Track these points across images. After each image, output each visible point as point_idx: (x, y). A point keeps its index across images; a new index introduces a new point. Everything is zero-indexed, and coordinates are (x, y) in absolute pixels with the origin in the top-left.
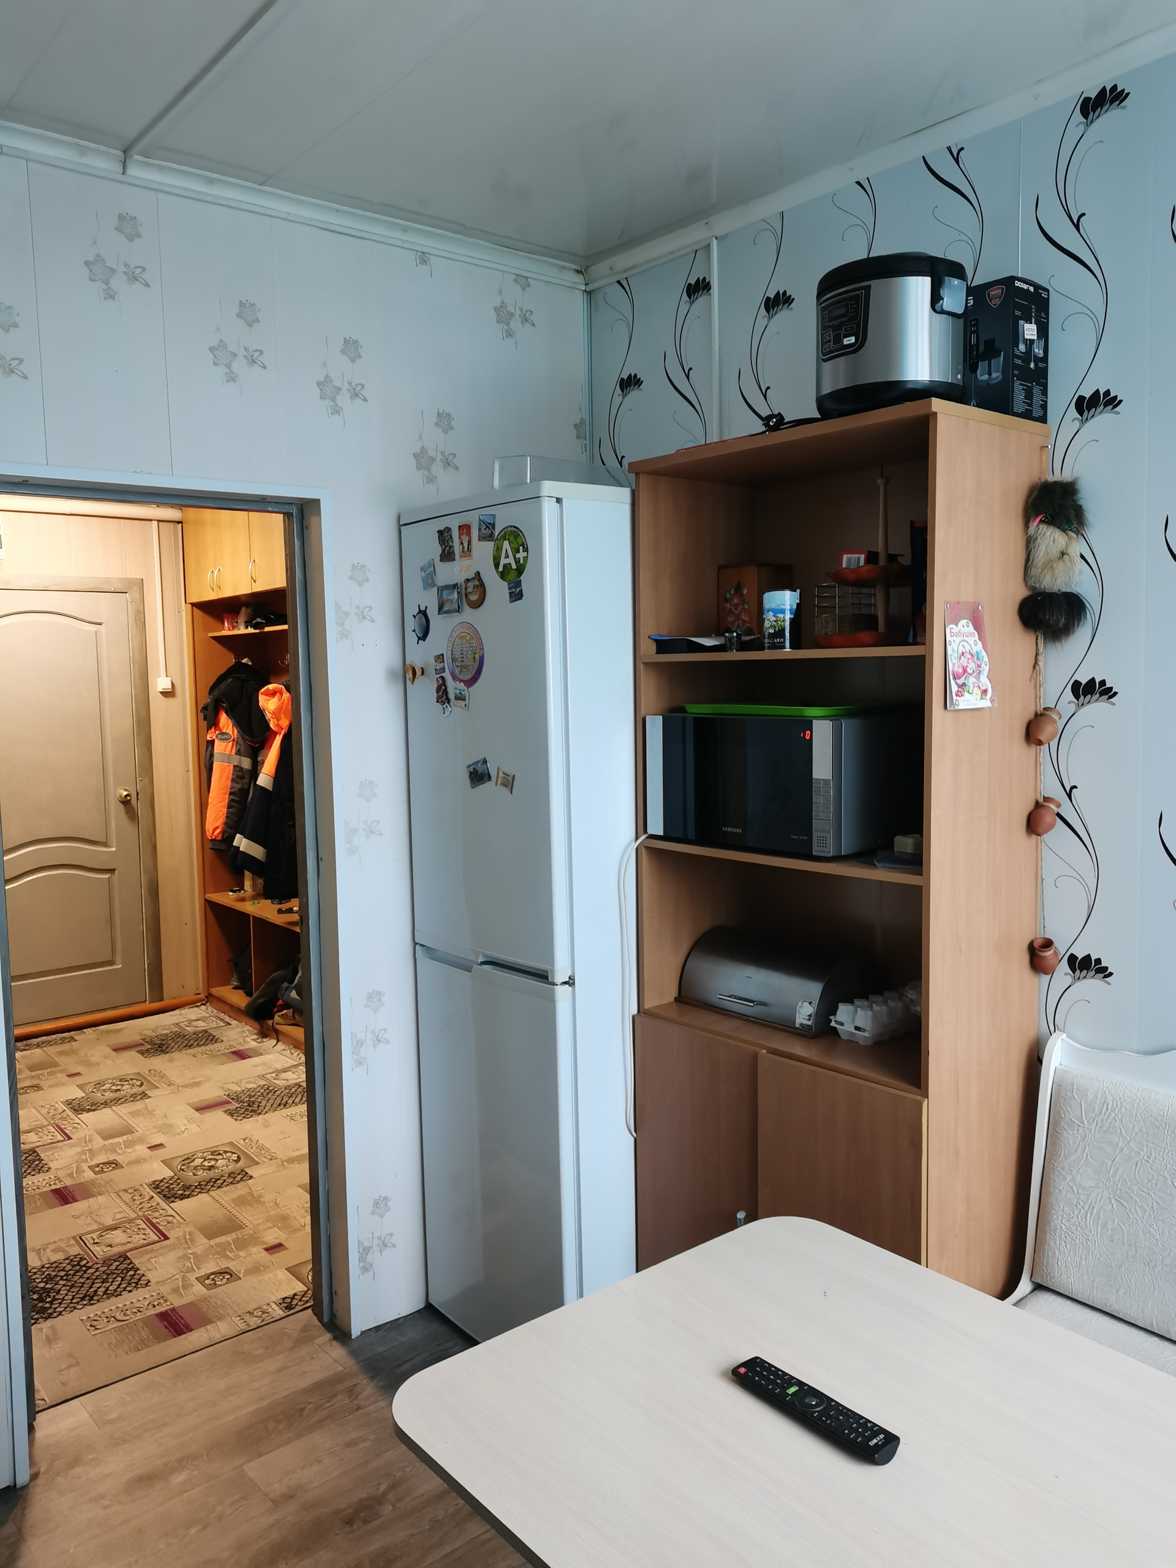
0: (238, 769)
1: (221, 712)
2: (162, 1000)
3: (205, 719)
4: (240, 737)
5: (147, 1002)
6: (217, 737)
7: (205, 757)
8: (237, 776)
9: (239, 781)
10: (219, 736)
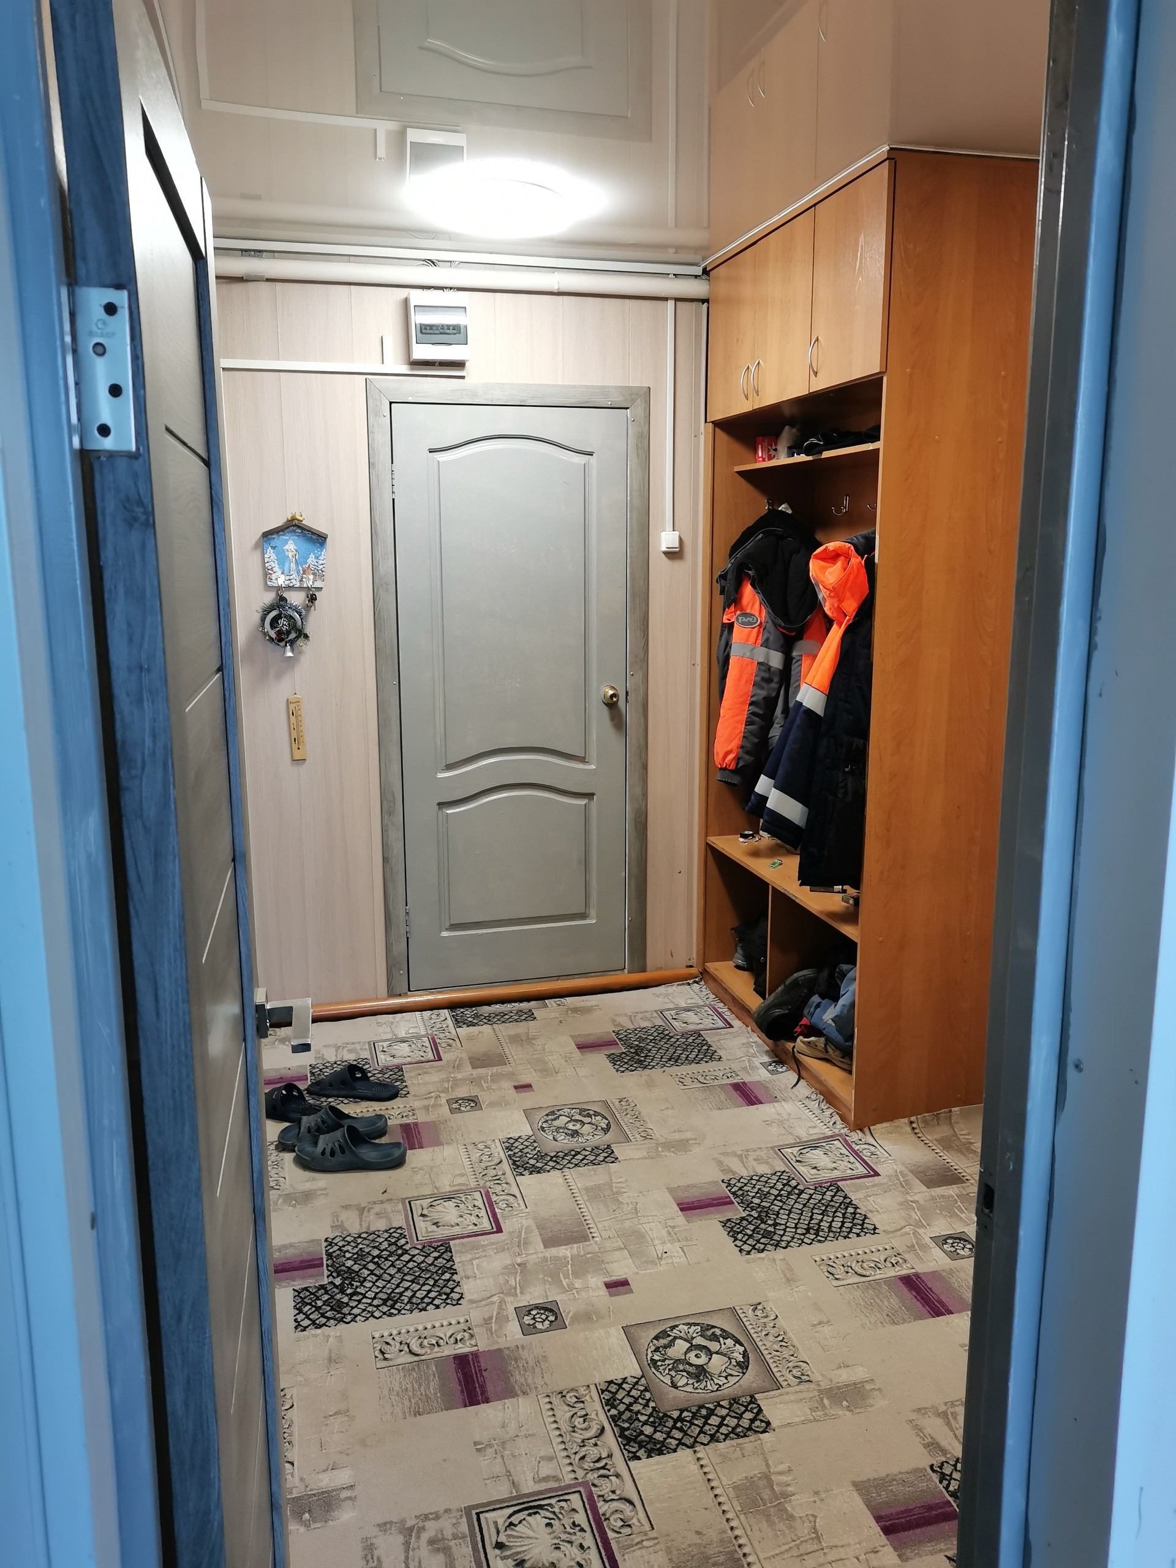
0: (763, 668)
1: (745, 582)
2: (644, 970)
3: (722, 592)
4: (770, 621)
5: (626, 971)
6: (737, 619)
7: (719, 646)
8: (763, 679)
9: (765, 685)
10: (740, 618)
